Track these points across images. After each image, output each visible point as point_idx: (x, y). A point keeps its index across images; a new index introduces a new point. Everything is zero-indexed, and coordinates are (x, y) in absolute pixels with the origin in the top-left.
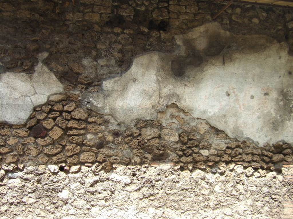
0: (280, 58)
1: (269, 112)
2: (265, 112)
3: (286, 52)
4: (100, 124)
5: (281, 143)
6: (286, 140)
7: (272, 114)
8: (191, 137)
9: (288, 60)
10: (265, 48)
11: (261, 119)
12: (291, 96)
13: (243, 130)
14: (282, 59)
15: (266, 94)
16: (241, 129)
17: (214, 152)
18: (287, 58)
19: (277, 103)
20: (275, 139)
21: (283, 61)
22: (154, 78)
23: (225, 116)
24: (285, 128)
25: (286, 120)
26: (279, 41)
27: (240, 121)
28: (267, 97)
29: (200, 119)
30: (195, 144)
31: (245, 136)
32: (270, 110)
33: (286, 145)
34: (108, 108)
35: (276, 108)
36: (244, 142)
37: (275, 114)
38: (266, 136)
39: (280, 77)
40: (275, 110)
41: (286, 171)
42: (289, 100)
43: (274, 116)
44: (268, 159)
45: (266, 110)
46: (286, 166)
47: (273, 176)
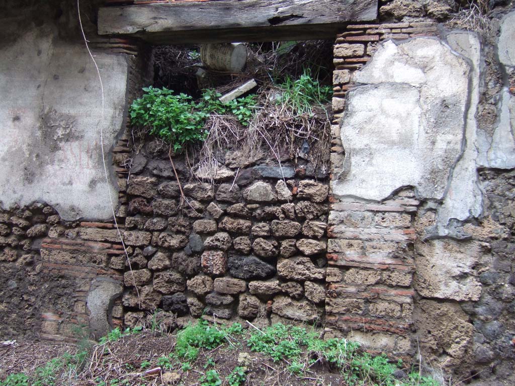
0: (39, 53)
1: (20, 149)
2: (14, 149)
3: (50, 41)
5: (39, 205)
6: (46, 198)
7: (24, 153)
9: (53, 55)
10: (15, 40)
11: (7, 163)
12: (55, 120)
14: (41, 55)
15: (17, 119)
18: (51, 52)
19: (32, 134)
20: (29, 195)
21: (44, 57)
24: (44, 177)
25: (48, 164)
26: (39, 24)
28: (17, 123)
32: (21, 146)
33: (48, 207)
35: (30, 143)
37: (28, 153)
38: (15, 192)
39: (39, 87)
40: (29, 145)
41: (45, 254)
42: (53, 126)
43: (28, 156)
44: (19, 231)
45: (15, 147)
46: (47, 246)
47: (25, 261)
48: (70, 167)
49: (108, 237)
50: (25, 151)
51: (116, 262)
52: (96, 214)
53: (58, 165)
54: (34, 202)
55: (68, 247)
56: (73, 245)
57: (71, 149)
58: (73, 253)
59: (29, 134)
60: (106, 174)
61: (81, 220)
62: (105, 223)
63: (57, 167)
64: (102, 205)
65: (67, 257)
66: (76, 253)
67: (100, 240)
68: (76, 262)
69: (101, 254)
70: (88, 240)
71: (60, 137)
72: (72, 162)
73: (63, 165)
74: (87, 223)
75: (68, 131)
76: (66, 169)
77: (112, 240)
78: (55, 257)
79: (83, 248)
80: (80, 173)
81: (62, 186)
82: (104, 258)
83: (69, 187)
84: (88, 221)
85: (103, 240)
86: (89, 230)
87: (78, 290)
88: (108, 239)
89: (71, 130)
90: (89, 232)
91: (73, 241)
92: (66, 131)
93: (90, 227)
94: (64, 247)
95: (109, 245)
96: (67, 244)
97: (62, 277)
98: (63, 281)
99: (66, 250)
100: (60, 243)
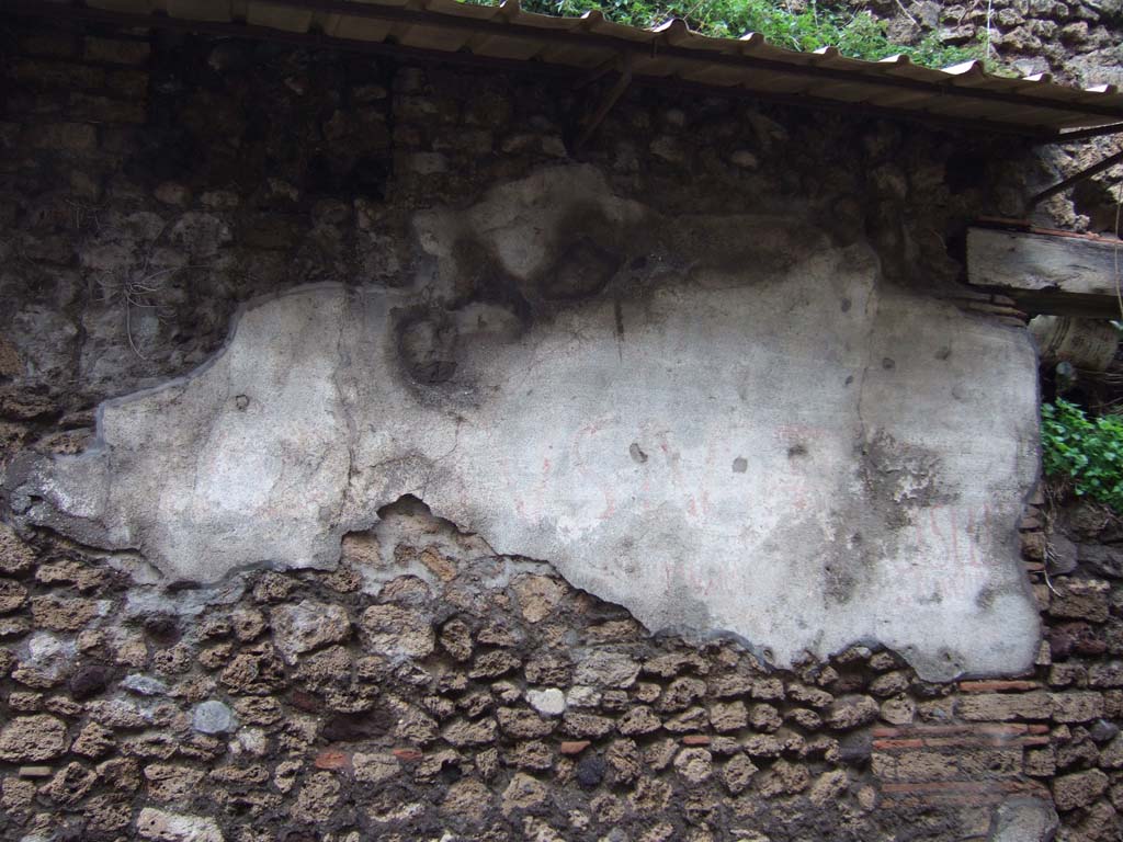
0: (846, 306)
1: (812, 523)
2: (796, 522)
3: (870, 282)
4: (89, 592)
5: (863, 651)
6: (883, 635)
7: (821, 531)
8: (489, 636)
9: (878, 312)
10: (785, 269)
11: (778, 555)
12: (894, 459)
13: (705, 600)
14: (851, 311)
15: (797, 451)
16: (700, 597)
17: (589, 697)
18: (873, 307)
19: (842, 488)
20: (840, 630)
21: (859, 317)
22: (327, 390)
23: (628, 544)
24: (875, 588)
25: (882, 556)
26: (841, 241)
27: (694, 566)
28: (799, 460)
29: (527, 559)
30: (506, 668)
31: (716, 625)
32: (814, 516)
33: (885, 655)
34: (123, 520)
35: (837, 508)
36: (712, 651)
37: (833, 531)
38: (802, 625)
39: (849, 380)
40: (833, 513)
41: (887, 764)
42: (889, 472)
43: (832, 539)
44: (814, 718)
45: (798, 517)
46: (890, 746)
47: (836, 788)
48: (934, 562)
49: (1022, 710)
50: (824, 527)
51: (1043, 761)
52: (996, 664)
53: (907, 559)
54: (852, 646)
55: (939, 742)
56: (949, 736)
57: (934, 523)
58: (948, 755)
59: (832, 487)
60: (1013, 577)
61: (965, 678)
62: (1014, 679)
63: (904, 564)
64: (1007, 643)
65: (938, 763)
66: (957, 753)
67: (1006, 717)
68: (957, 774)
69: (1010, 748)
70: (982, 721)
71: (909, 496)
72: (938, 552)
73: (918, 559)
74: (976, 684)
75: (925, 483)
76: (925, 567)
77: (1032, 715)
78: (911, 767)
79: (973, 740)
80: (956, 575)
81: (918, 605)
82: (1018, 756)
83: (933, 606)
84: (977, 680)
85: (1012, 717)
86: (982, 699)
87: (967, 835)
88: (1021, 714)
89: (931, 481)
90: (984, 704)
91: (948, 728)
92: (920, 484)
93: (983, 692)
94: (931, 742)
95: (1024, 727)
96: (935, 736)
97: (928, 812)
98: (932, 821)
99: (933, 750)
100: (918, 734)
